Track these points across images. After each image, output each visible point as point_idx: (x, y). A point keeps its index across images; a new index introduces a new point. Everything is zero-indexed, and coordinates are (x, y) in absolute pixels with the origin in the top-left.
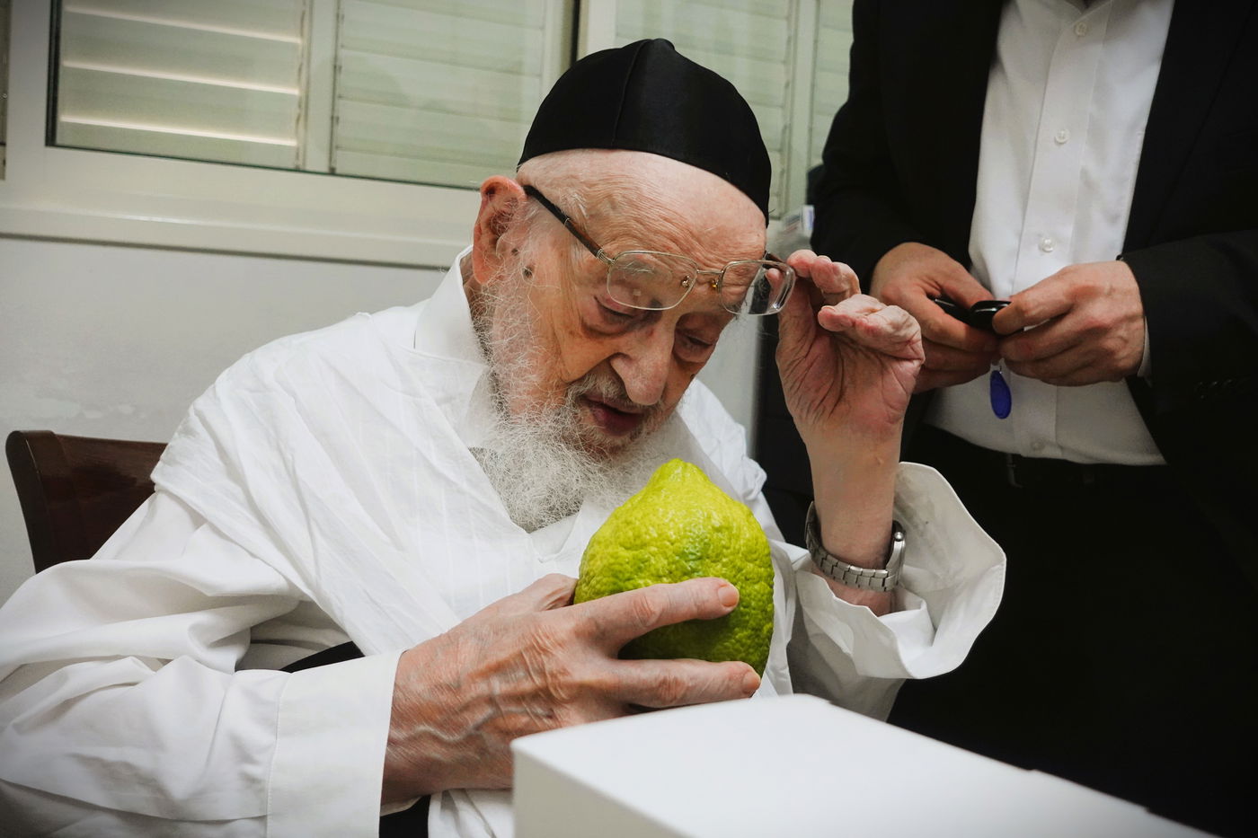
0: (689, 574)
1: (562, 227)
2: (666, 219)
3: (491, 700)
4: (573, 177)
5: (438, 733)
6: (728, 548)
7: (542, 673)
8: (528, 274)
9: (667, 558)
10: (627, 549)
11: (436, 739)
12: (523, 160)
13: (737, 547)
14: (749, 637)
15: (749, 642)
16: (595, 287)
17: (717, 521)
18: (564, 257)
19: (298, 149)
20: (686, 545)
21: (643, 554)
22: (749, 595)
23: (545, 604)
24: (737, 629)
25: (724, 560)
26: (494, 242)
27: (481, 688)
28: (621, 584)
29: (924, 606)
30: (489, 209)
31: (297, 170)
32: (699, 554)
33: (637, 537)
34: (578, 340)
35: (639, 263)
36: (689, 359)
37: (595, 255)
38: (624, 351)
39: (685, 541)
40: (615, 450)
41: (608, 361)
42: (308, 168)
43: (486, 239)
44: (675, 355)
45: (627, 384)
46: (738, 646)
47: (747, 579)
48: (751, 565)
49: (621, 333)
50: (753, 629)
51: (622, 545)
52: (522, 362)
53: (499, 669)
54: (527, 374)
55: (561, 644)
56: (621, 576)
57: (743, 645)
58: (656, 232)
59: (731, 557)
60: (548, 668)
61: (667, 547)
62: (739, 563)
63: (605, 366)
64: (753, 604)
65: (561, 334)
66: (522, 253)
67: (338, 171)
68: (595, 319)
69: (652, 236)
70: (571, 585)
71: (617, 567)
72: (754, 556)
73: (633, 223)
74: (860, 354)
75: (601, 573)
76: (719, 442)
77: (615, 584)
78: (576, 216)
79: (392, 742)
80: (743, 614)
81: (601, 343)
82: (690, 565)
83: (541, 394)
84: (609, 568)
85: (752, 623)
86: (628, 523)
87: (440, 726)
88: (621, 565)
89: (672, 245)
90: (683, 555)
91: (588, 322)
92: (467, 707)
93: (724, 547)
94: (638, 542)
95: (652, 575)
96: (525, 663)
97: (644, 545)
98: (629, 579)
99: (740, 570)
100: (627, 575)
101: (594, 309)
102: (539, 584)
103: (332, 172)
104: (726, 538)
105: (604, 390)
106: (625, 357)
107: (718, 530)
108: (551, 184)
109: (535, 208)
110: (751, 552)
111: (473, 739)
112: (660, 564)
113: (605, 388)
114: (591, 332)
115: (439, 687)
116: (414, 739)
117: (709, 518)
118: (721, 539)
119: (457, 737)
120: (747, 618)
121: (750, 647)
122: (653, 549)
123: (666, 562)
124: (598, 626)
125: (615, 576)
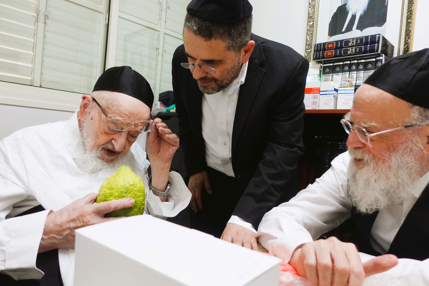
0: (123, 197)
1: (100, 109)
2: (125, 110)
3: (70, 228)
4: (103, 97)
5: (56, 236)
6: (133, 190)
7: (83, 222)
8: (91, 119)
9: (118, 193)
10: (109, 190)
11: (55, 238)
12: (93, 91)
13: (136, 189)
14: (137, 210)
15: (137, 211)
16: (107, 124)
17: (131, 183)
18: (100, 116)
19: (31, 80)
20: (123, 190)
21: (112, 191)
22: (138, 201)
23: (89, 201)
24: (134, 209)
25: (132, 193)
26: (84, 110)
27: (68, 225)
28: (106, 199)
29: (173, 202)
30: (84, 102)
31: (31, 85)
32: (126, 192)
33: (111, 187)
34: (103, 136)
35: (118, 120)
36: (130, 140)
37: (107, 117)
38: (114, 138)
39: (122, 188)
40: (112, 160)
41: (111, 140)
42: (34, 85)
43: (82, 109)
44: (127, 139)
45: (115, 146)
46: (135, 213)
47: (138, 197)
48: (139, 193)
49: (114, 134)
50: (138, 208)
51: (108, 189)
52: (89, 139)
53: (73, 220)
54: (90, 142)
55: (89, 215)
56: (106, 197)
57: (136, 212)
58: (122, 113)
59: (134, 192)
60: (85, 221)
61: (118, 190)
62: (136, 193)
63: (110, 142)
64: (139, 202)
65: (99, 134)
66: (91, 114)
67: (42, 87)
68: (107, 131)
69: (121, 114)
70: (96, 196)
71: (106, 194)
72: (140, 191)
73: (117, 111)
74: (165, 143)
75: (102, 195)
76: (139, 156)
77: (105, 198)
78: (103, 107)
79: (42, 239)
80: (136, 205)
81: (109, 136)
82: (122, 195)
83: (93, 147)
84: (104, 194)
85: (138, 207)
86: (110, 183)
87: (57, 235)
88: (107, 194)
89: (127, 117)
90: (122, 192)
91: (106, 131)
92: (64, 230)
93: (132, 190)
94: (111, 188)
95: (114, 197)
96: (79, 219)
97: (112, 189)
98: (108, 198)
99: (136, 195)
100: (108, 197)
101: (107, 128)
102: (88, 195)
103: (41, 87)
104: (133, 187)
105: (109, 147)
106: (115, 140)
107: (131, 185)
108: (98, 99)
109: (95, 104)
110: (139, 190)
111: (66, 237)
112: (116, 194)
113: (110, 147)
114: (106, 133)
115: (56, 225)
116: (50, 238)
117: (129, 182)
118: (132, 188)
119: (61, 237)
120: (137, 206)
121: (138, 212)
122: (115, 190)
123: (117, 194)
124: (98, 210)
125: (105, 196)
